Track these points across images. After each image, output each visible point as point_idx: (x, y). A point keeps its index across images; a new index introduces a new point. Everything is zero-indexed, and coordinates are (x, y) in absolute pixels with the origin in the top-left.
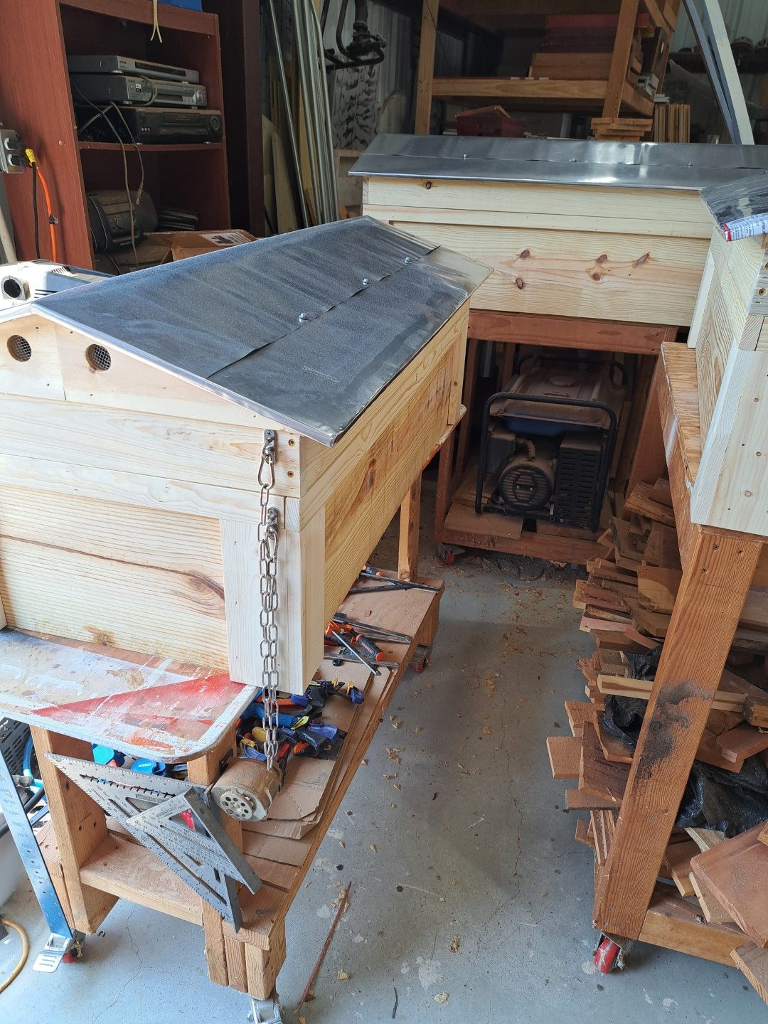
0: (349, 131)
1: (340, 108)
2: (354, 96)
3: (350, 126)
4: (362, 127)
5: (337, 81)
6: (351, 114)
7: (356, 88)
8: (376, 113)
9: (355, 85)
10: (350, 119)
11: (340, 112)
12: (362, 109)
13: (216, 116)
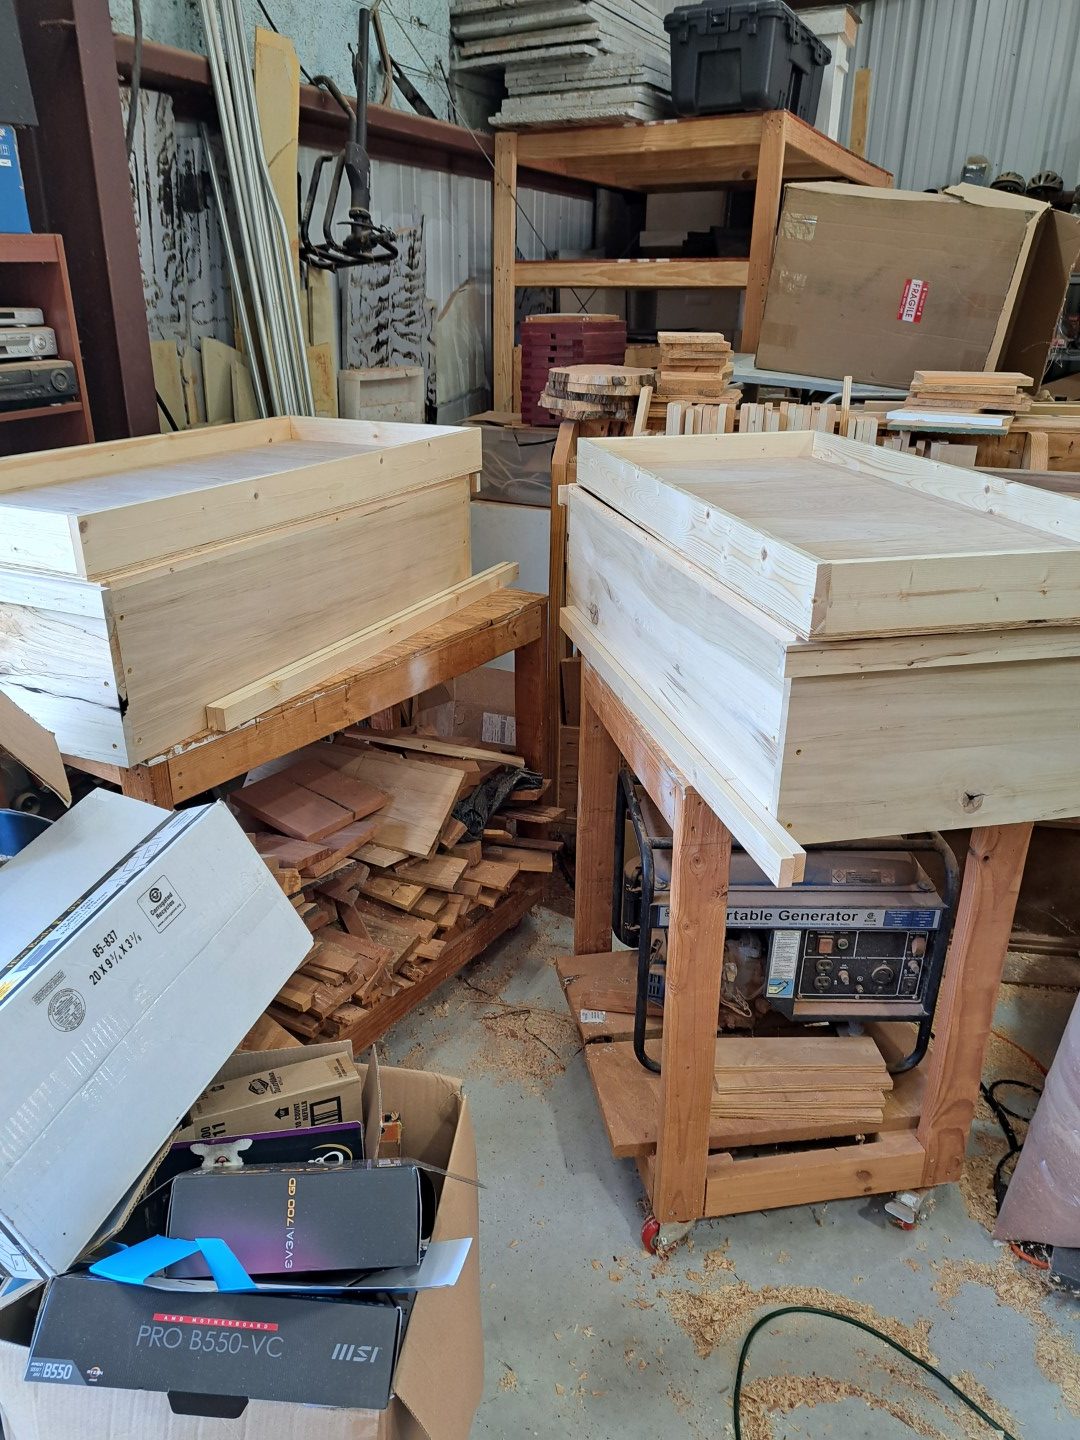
0: (380, 345)
1: (362, 315)
2: (384, 297)
3: (383, 336)
4: (403, 335)
5: (352, 280)
6: (383, 321)
7: (387, 286)
8: (428, 315)
9: (386, 281)
10: (380, 328)
11: (362, 321)
12: (400, 313)
13: (62, 369)
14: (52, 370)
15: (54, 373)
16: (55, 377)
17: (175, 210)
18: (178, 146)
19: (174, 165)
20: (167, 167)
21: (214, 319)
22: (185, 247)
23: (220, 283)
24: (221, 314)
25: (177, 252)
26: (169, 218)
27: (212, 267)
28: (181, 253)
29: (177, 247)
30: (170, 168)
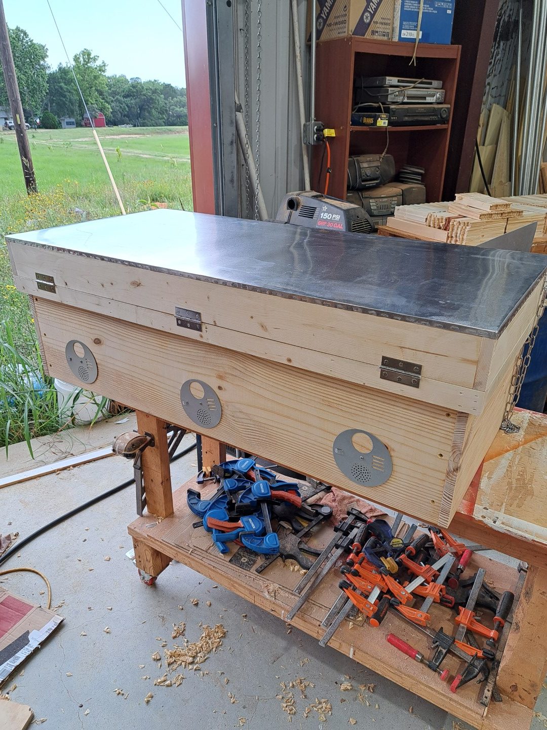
13: (446, 108)
14: (443, 108)
15: (443, 109)
16: (443, 112)
17: (498, 39)
18: (508, 7)
19: (503, 16)
20: (500, 18)
21: (500, 95)
22: (498, 58)
23: (507, 77)
24: (503, 93)
25: (493, 61)
26: (494, 43)
27: (506, 68)
28: (495, 61)
29: (494, 58)
30: (502, 18)
